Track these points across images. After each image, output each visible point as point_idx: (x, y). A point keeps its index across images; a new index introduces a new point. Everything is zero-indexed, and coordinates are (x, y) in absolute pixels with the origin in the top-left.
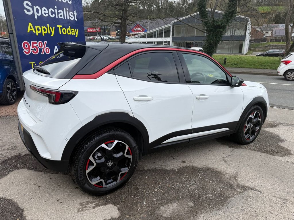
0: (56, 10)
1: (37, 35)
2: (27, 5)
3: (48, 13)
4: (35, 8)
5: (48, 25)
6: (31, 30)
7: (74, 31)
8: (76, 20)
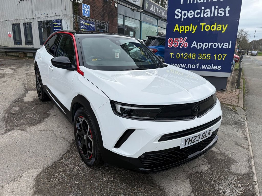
3: (194, 15)
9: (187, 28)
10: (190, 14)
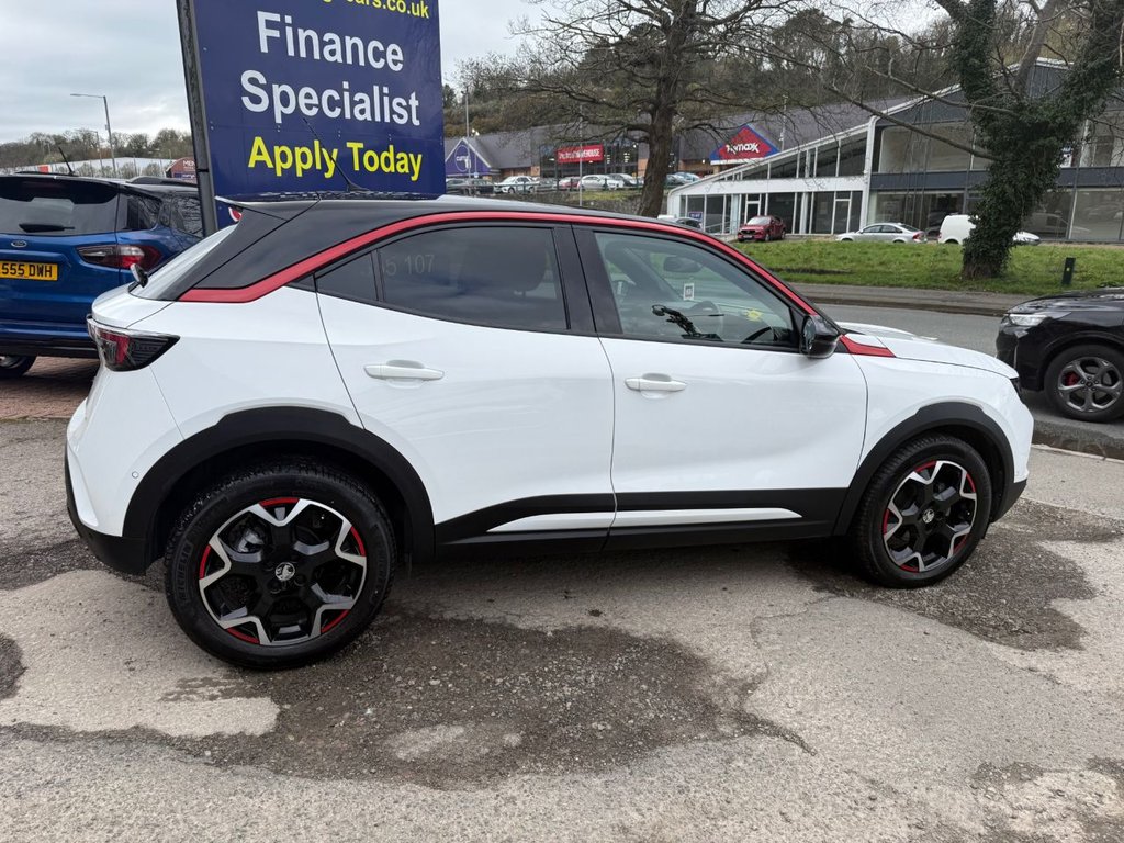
0: (346, 95)
1: (279, 173)
2: (253, 81)
4: (277, 90)
5: (317, 143)
6: (260, 158)
7: (405, 162)
8: (416, 122)
9: (304, 158)
10: (306, 101)
